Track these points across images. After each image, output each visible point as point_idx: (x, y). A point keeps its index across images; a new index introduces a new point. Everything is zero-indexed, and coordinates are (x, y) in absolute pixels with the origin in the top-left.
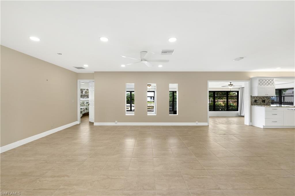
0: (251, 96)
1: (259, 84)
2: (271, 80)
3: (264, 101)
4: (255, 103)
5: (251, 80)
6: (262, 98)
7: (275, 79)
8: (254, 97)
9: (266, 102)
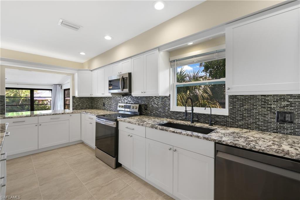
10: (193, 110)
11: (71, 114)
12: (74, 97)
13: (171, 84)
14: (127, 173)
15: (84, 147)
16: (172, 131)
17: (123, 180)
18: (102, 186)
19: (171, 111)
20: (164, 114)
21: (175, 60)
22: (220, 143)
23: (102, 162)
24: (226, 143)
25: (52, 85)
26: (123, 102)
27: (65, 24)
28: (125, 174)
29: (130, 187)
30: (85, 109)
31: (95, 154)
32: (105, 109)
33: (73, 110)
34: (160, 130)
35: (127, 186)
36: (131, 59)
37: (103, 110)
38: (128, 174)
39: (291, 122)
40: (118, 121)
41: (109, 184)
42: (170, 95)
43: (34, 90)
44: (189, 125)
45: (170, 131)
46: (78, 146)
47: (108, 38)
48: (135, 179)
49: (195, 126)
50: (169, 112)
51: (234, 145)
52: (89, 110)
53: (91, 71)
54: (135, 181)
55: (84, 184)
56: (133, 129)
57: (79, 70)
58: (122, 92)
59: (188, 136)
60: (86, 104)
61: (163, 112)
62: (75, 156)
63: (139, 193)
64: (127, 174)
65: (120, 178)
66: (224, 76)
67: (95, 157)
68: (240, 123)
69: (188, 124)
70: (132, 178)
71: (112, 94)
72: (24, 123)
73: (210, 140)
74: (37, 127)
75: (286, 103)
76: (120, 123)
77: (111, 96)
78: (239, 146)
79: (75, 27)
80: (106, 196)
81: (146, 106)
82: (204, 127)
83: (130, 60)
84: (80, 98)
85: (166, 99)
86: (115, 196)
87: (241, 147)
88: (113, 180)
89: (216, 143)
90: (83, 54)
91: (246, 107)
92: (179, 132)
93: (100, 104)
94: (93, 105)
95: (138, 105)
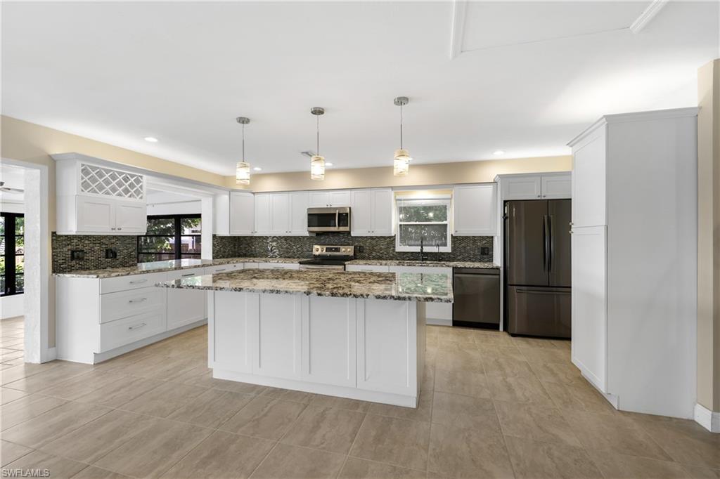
0: (54, 234)
1: (85, 185)
2: (132, 180)
3: (111, 254)
4: (73, 263)
5: (53, 166)
6: (104, 241)
7: (145, 177)
8: (69, 238)
9: (120, 257)
10: (422, 250)
22: (457, 268)
33: (213, 258)
36: (351, 191)
39: (488, 254)
42: (395, 235)
50: (395, 253)
53: (254, 193)
66: (446, 220)
68: (459, 258)
75: (485, 242)
85: (389, 239)
89: (453, 268)
90: (257, 169)
91: (463, 245)
93: (257, 247)
95: (352, 247)
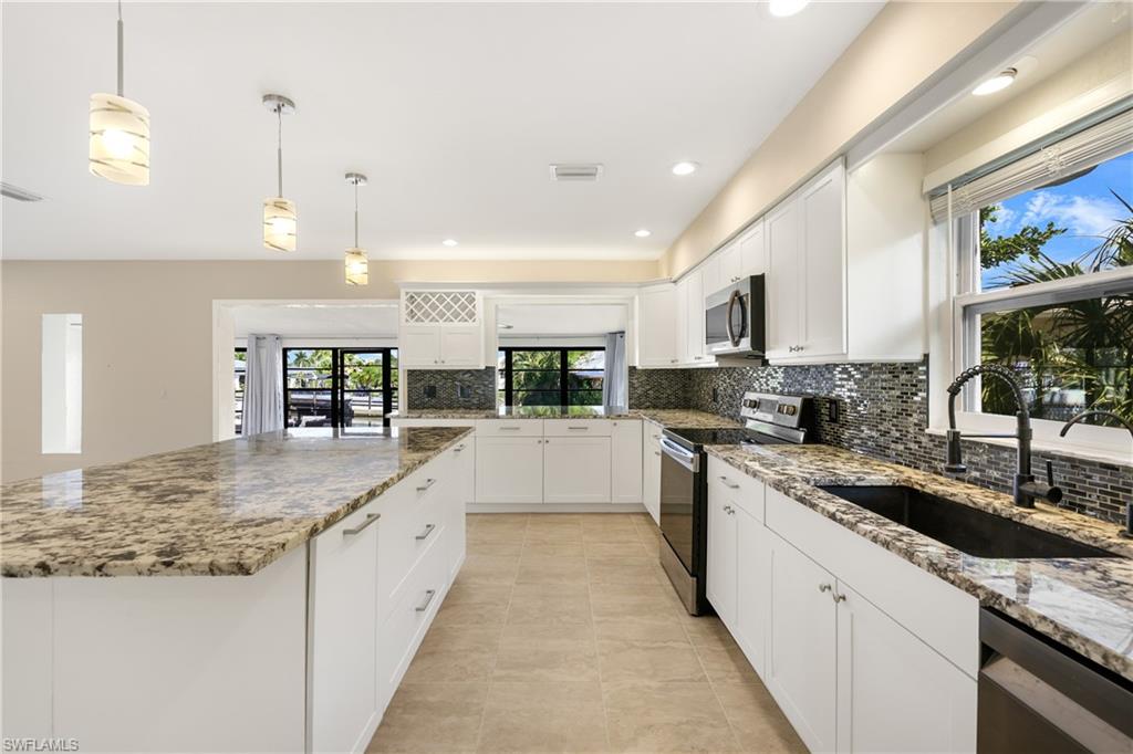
1: (411, 315)
2: (463, 299)
11: (617, 421)
12: (632, 370)
13: (933, 303)
14: (725, 645)
15: (646, 526)
16: (828, 512)
17: (699, 658)
18: (633, 646)
19: (930, 435)
20: (901, 447)
21: (944, 186)
22: (997, 607)
23: (669, 583)
24: (1023, 616)
25: (604, 336)
26: (764, 386)
27: (566, 174)
28: (719, 644)
29: (710, 687)
30: (664, 409)
31: (658, 555)
32: (715, 413)
33: (631, 408)
34: (797, 500)
35: (700, 680)
36: (764, 220)
37: (713, 413)
38: (728, 651)
40: (706, 454)
41: (653, 648)
42: (926, 356)
43: (569, 352)
44: (995, 510)
45: (823, 509)
46: (633, 518)
47: (684, 169)
48: (738, 674)
49: (1026, 522)
50: (924, 440)
51: (1057, 638)
52: (667, 411)
53: (675, 282)
54: (737, 681)
55: (595, 618)
56: (737, 487)
57: (642, 285)
58: (734, 350)
59: (876, 542)
60: (668, 391)
61: (898, 435)
62: (610, 543)
63: (728, 719)
64: (723, 649)
65: (694, 647)
67: (658, 562)
69: (989, 504)
70: (733, 668)
71: (719, 357)
72: (516, 433)
73: (953, 583)
74: (541, 445)
76: (711, 460)
77: (716, 365)
78: (1087, 652)
79: (586, 173)
80: (628, 672)
81: (834, 406)
82: (1075, 537)
83: (758, 228)
84: (650, 373)
85: (906, 378)
86: (649, 687)
87: (1097, 658)
88: (669, 644)
90: (642, 233)
92: (848, 522)
93: (706, 393)
94: (689, 395)
95: (797, 402)
